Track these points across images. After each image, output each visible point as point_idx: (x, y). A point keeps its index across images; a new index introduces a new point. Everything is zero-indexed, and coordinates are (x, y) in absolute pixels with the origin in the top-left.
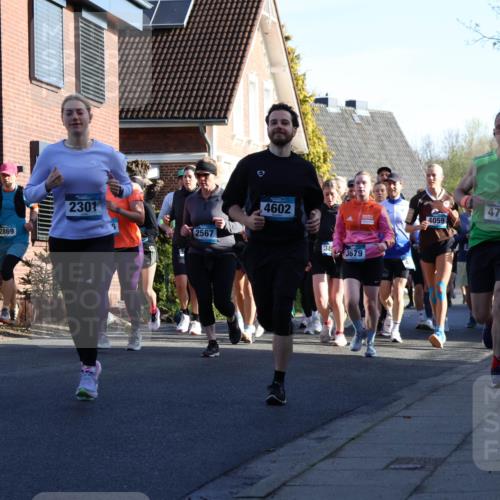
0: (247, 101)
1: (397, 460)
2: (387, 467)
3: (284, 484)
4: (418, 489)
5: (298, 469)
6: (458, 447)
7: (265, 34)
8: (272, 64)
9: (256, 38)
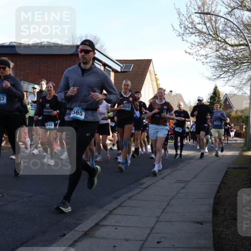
0: (145, 89)
1: (179, 181)
2: (176, 182)
3: (150, 185)
4: (183, 188)
5: (154, 181)
6: (194, 178)
7: (150, 73)
8: (152, 81)
9: (148, 74)
